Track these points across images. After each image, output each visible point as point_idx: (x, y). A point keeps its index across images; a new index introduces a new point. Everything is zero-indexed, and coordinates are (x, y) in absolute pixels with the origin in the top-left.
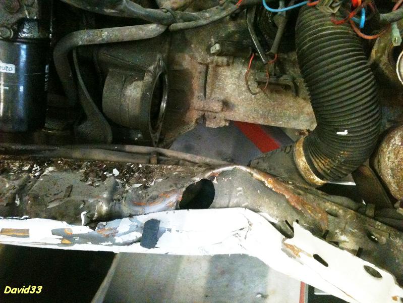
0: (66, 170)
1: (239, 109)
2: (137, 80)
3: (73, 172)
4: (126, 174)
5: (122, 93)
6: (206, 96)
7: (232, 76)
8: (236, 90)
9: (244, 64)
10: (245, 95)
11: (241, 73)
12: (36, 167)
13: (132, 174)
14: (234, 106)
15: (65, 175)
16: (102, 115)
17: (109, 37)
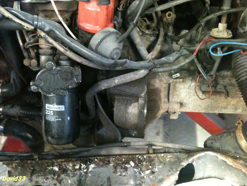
0: (102, 166)
1: (189, 106)
2: (134, 102)
3: (106, 167)
4: (138, 164)
5: (126, 112)
6: (170, 101)
7: (184, 87)
8: (188, 96)
9: (192, 80)
10: (193, 98)
11: (190, 86)
12: (83, 166)
13: (142, 163)
14: (186, 104)
15: (102, 169)
16: (114, 125)
17: (119, 82)
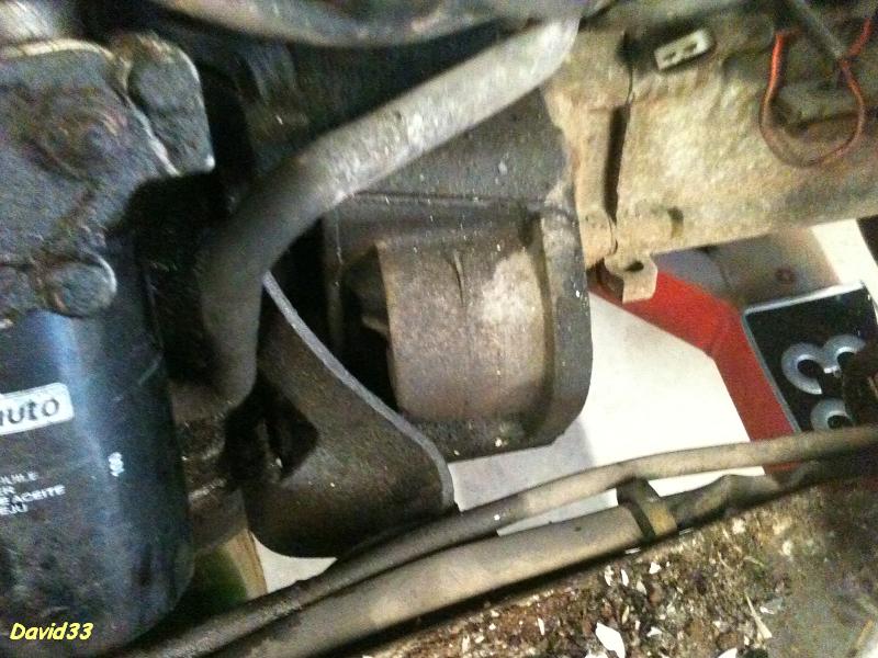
4: (645, 628)
6: (618, 211)
8: (701, 162)
10: (726, 168)
13: (660, 617)
17: (431, 134)
